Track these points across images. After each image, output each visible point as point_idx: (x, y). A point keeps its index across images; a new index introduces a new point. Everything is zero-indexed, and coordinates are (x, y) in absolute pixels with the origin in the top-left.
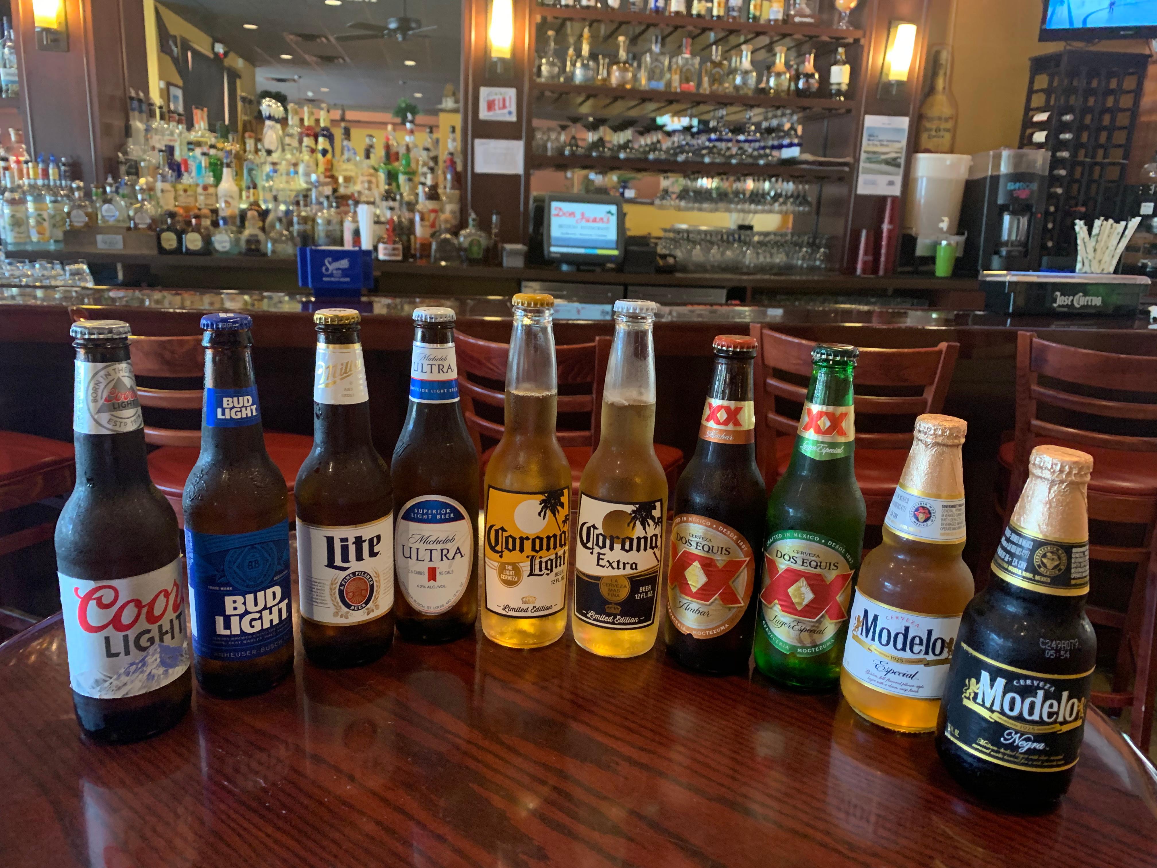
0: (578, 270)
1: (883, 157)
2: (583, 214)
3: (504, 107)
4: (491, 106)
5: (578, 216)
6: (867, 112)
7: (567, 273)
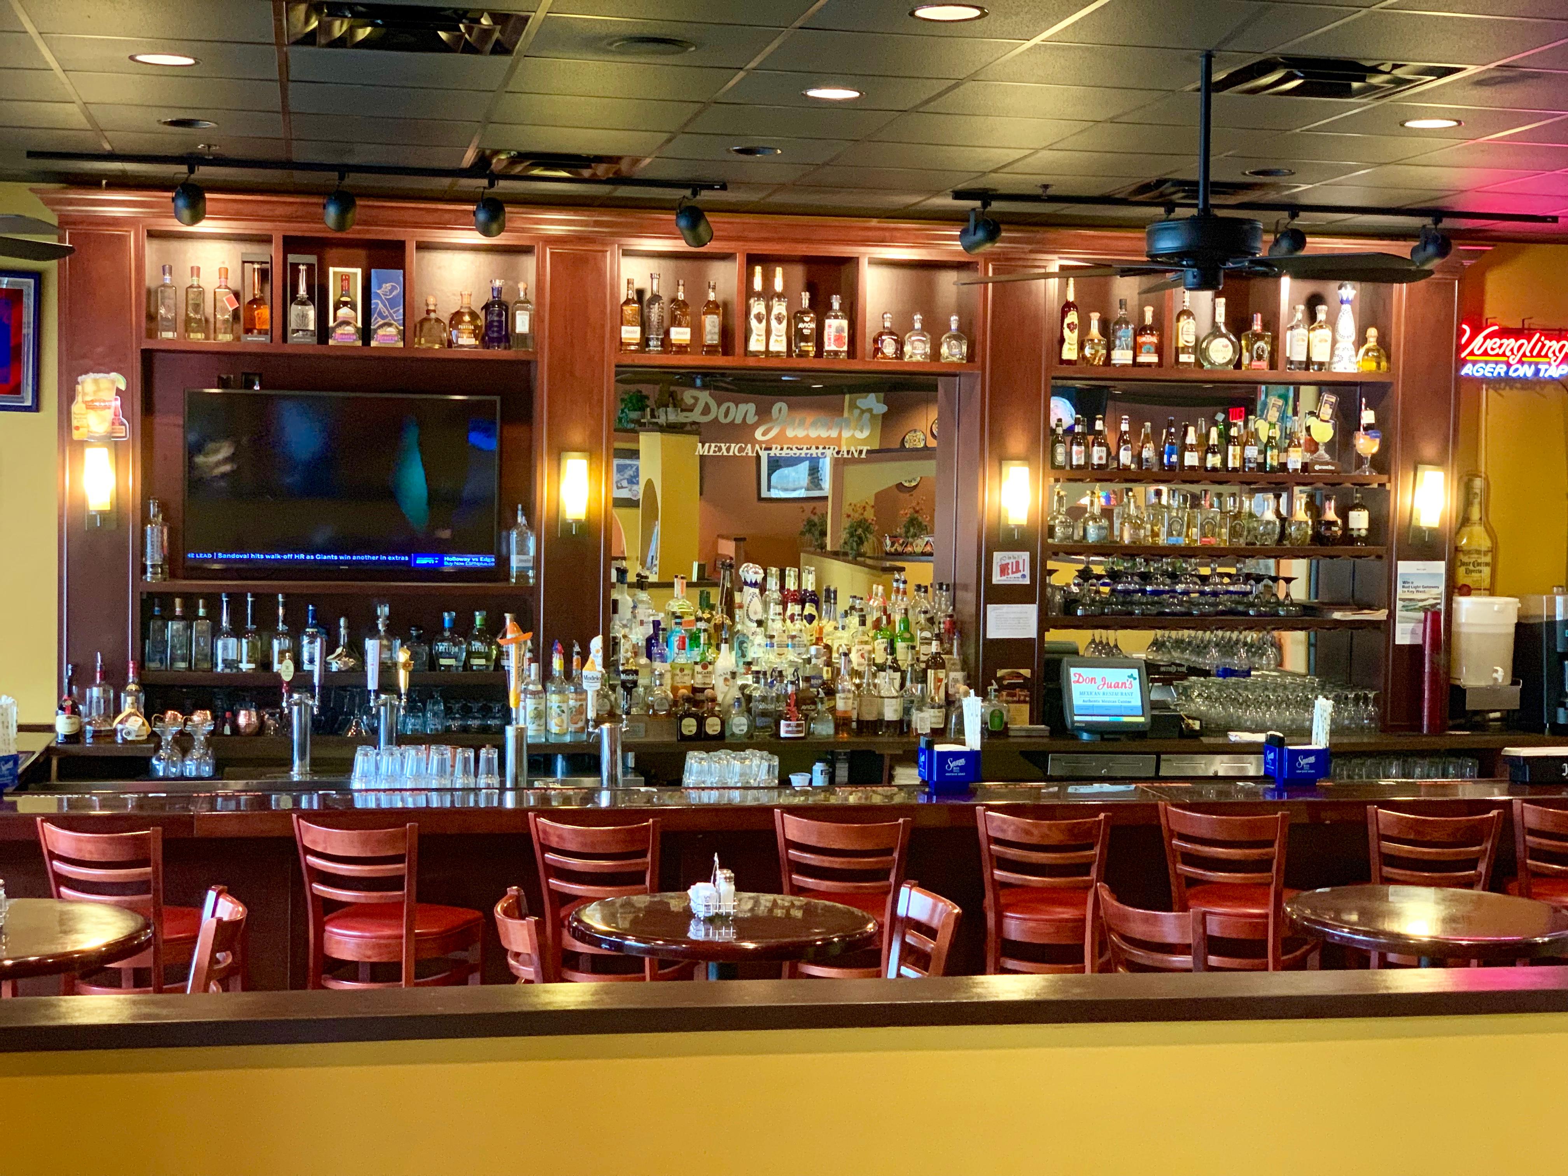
0: (1103, 739)
1: (1421, 604)
2: (1104, 679)
3: (1018, 571)
4: (1004, 570)
5: (1099, 681)
6: (1398, 559)
7: (1087, 744)
